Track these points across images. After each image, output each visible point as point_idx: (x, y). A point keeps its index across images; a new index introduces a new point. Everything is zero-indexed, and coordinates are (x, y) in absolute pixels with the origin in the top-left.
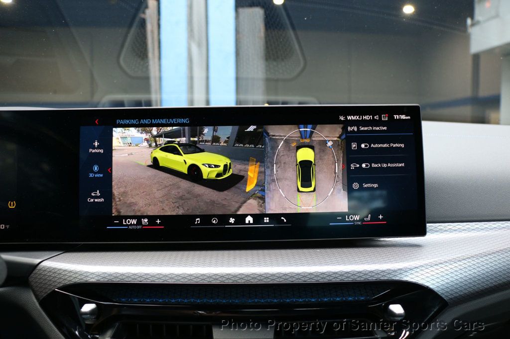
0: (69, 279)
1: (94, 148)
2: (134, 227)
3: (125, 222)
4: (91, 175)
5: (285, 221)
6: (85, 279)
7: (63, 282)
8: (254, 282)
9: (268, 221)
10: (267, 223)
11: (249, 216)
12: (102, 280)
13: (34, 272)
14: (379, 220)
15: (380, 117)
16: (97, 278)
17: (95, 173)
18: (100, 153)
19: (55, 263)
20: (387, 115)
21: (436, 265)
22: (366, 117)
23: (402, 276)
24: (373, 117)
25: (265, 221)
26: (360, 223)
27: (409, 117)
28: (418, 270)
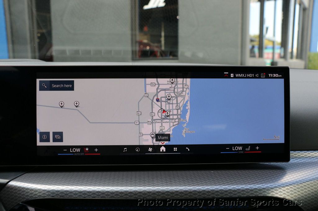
0: (30, 195)
2: (79, 154)
3: (72, 150)
5: (189, 150)
7: (26, 198)
9: (176, 150)
11: (163, 147)
13: (3, 189)
14: (256, 150)
15: (259, 76)
16: (52, 195)
20: (265, 74)
22: (249, 75)
24: (255, 75)
26: (242, 152)
27: (281, 76)
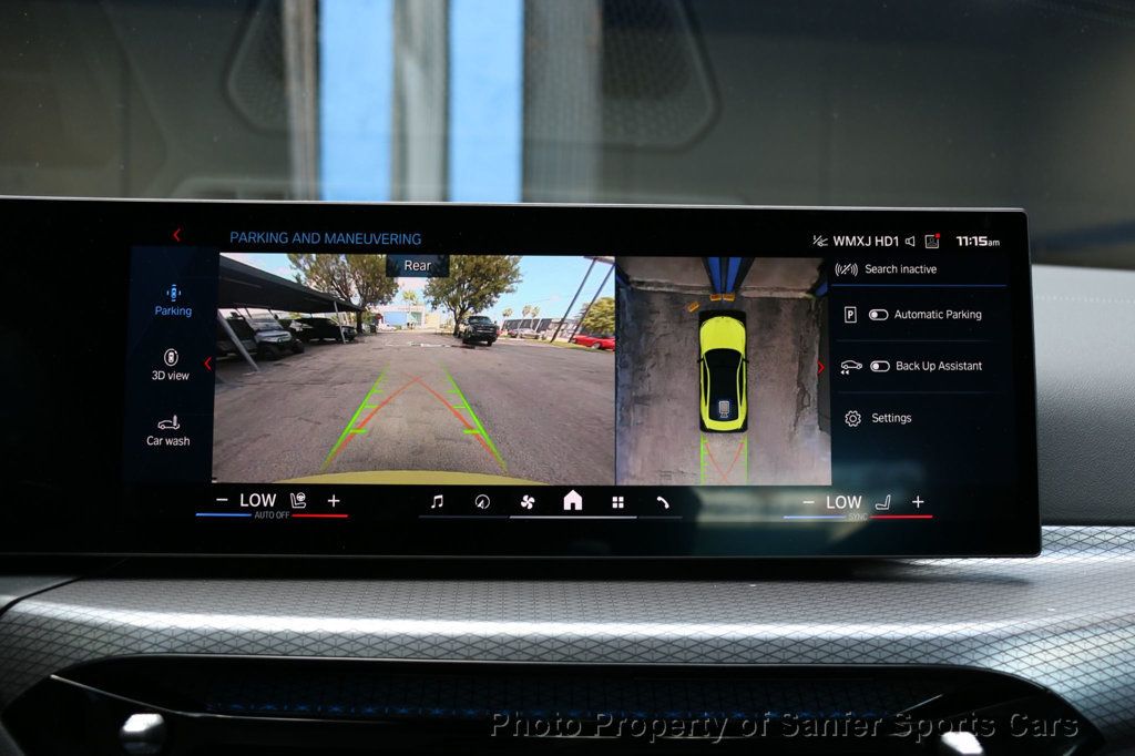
0: (90, 647)
1: (167, 303)
2: (270, 515)
3: (246, 501)
4: (158, 375)
5: (667, 506)
6: (136, 647)
7: (75, 656)
8: (587, 659)
9: (621, 506)
10: (618, 512)
11: (573, 493)
12: (183, 652)
14: (911, 509)
15: (920, 242)
16: (167, 645)
17: (169, 370)
18: (183, 317)
19: (53, 605)
20: (938, 236)
21: (1068, 631)
22: (884, 241)
23: (977, 656)
24: (902, 241)
25: (615, 506)
26: (862, 517)
27: (997, 242)
28: (1019, 642)
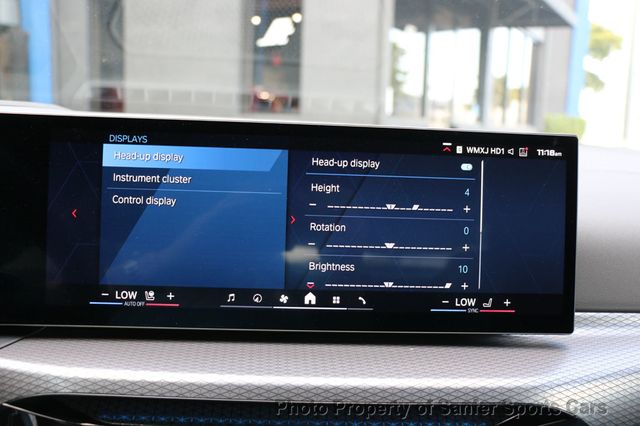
0: (26, 388)
2: (133, 304)
3: (119, 296)
5: (364, 303)
6: (53, 389)
9: (338, 302)
10: (336, 305)
11: (310, 294)
14: (504, 307)
15: (516, 152)
16: (72, 388)
24: (506, 151)
25: (334, 302)
26: (475, 311)
27: (560, 154)
